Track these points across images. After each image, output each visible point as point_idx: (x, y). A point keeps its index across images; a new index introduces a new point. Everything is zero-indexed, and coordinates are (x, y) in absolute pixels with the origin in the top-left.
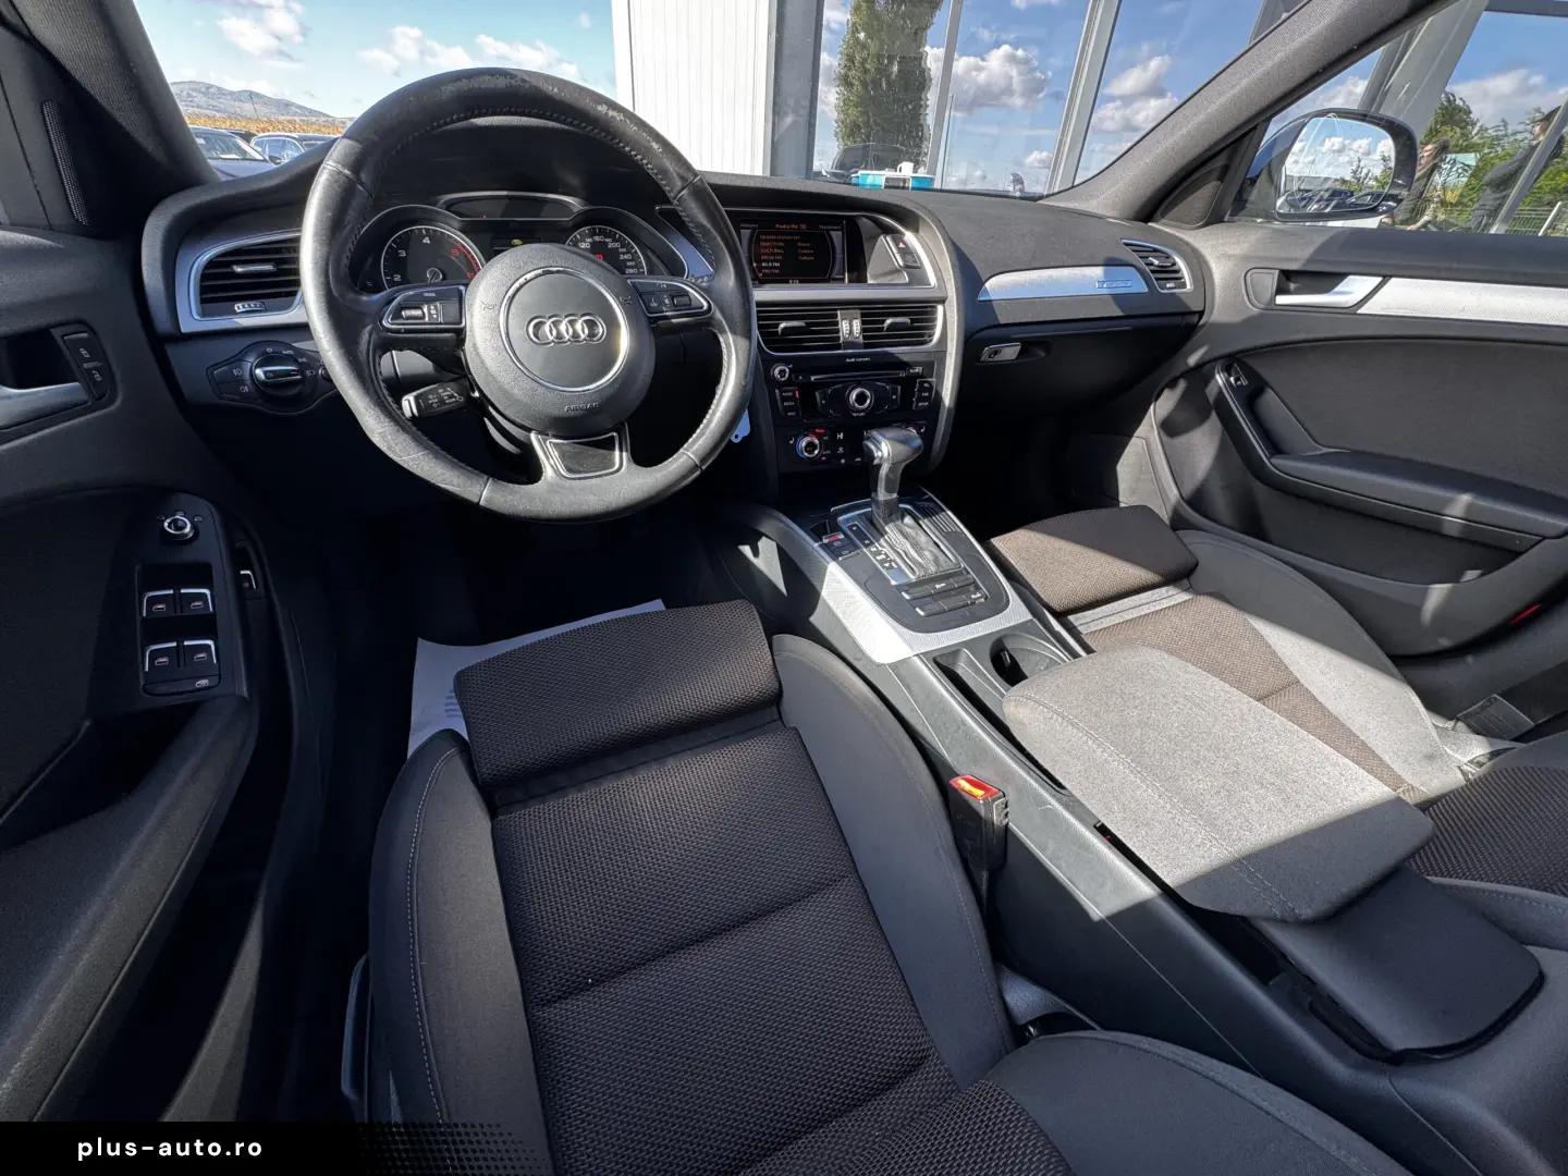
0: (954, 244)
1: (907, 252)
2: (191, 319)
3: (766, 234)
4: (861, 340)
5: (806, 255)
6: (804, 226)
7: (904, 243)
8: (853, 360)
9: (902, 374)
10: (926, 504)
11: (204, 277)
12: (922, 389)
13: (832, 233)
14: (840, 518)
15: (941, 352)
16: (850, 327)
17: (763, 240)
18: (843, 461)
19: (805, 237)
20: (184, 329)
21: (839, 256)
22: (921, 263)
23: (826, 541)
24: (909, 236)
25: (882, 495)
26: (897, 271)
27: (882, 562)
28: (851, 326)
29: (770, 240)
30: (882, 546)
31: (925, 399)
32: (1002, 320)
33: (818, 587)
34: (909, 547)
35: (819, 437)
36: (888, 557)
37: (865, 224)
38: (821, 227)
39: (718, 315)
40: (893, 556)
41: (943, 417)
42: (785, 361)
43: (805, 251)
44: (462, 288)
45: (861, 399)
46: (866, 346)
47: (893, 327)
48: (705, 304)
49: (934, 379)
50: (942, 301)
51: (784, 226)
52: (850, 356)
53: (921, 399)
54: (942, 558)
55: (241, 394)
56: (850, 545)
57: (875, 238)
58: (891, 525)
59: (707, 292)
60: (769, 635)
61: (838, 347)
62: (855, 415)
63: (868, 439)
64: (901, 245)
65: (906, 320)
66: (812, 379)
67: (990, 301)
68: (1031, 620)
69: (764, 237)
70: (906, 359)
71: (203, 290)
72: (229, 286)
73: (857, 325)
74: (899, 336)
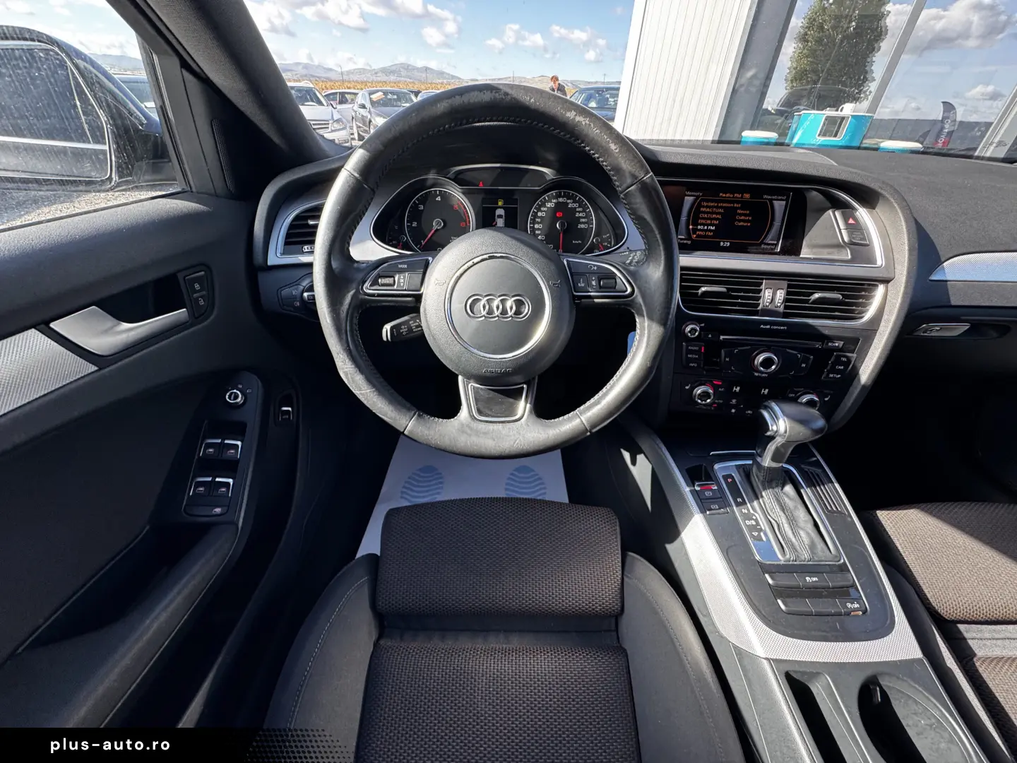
0: (916, 220)
1: (856, 228)
2: (275, 257)
3: (708, 201)
4: (781, 309)
5: (743, 220)
6: (747, 196)
7: (855, 219)
8: (768, 327)
9: (818, 345)
10: (813, 469)
11: (292, 226)
12: (838, 362)
13: (775, 202)
14: (716, 467)
15: (871, 330)
16: (773, 296)
17: (704, 207)
18: (733, 411)
19: (745, 205)
20: (270, 263)
21: (777, 224)
22: (870, 240)
23: (698, 488)
24: (862, 213)
25: (767, 461)
26: (839, 246)
27: (752, 528)
28: (774, 294)
29: (709, 207)
30: (754, 508)
31: (838, 372)
32: (953, 303)
33: (681, 529)
34: (784, 521)
35: (715, 388)
36: (758, 524)
37: (814, 196)
38: (765, 196)
39: (640, 300)
40: (763, 524)
41: (854, 393)
42: (698, 320)
43: (743, 218)
44: (430, 259)
45: (767, 363)
46: (785, 315)
47: (817, 301)
48: (629, 290)
49: (855, 355)
50: (886, 281)
51: (728, 195)
52: (766, 323)
53: (833, 371)
54: (820, 545)
55: (294, 307)
56: (720, 500)
57: (823, 210)
58: (769, 491)
59: (634, 276)
60: (625, 550)
61: (756, 313)
62: (756, 374)
63: (766, 408)
64: (851, 221)
65: (837, 296)
66: (722, 337)
67: (946, 281)
68: (919, 660)
69: (705, 204)
70: (826, 332)
71: (288, 236)
72: (301, 235)
73: (780, 295)
74: (825, 309)
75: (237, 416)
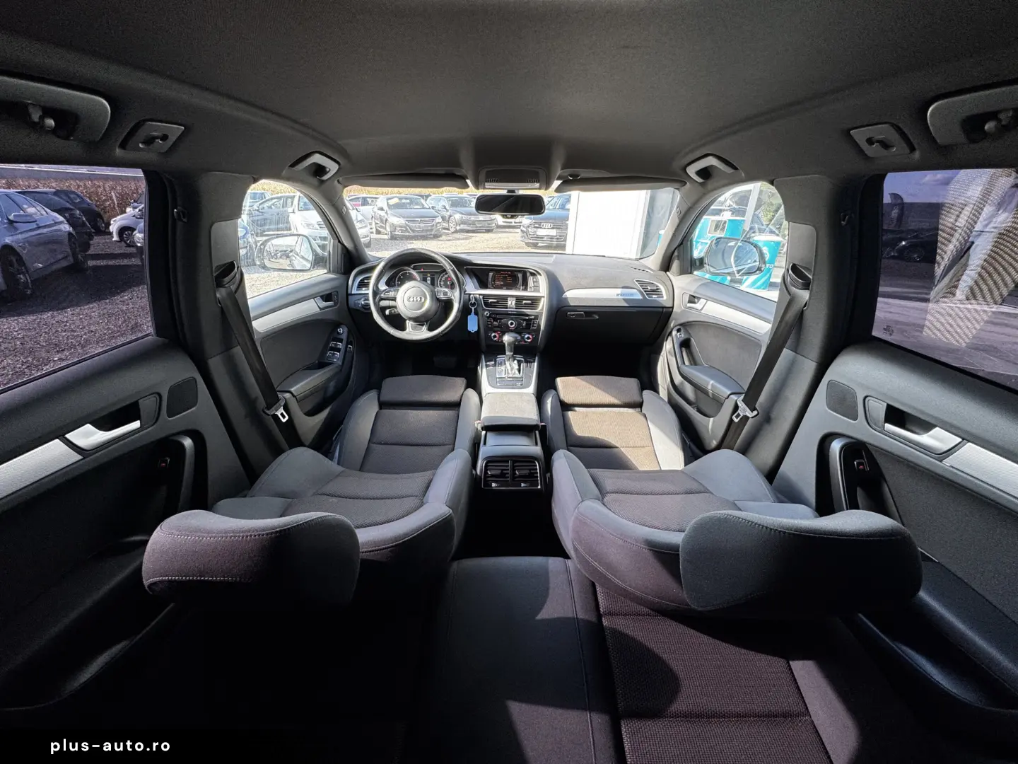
1: (536, 282)
2: (354, 291)
4: (514, 307)
6: (510, 273)
9: (527, 318)
10: (531, 360)
11: (359, 282)
12: (534, 323)
13: (518, 275)
14: (496, 359)
15: (541, 313)
16: (511, 303)
19: (509, 276)
20: (353, 293)
21: (520, 281)
22: (539, 285)
23: (487, 364)
24: (539, 277)
25: (508, 353)
26: (531, 287)
27: (499, 371)
30: (503, 367)
31: (535, 327)
32: (572, 304)
36: (502, 370)
37: (526, 274)
38: (515, 274)
39: (453, 298)
40: (504, 370)
41: (541, 333)
42: (490, 311)
43: (509, 280)
44: (398, 288)
45: (512, 324)
46: (516, 309)
47: (525, 304)
48: (451, 296)
49: (538, 321)
50: (543, 298)
51: (503, 273)
52: (510, 311)
53: (533, 326)
55: (359, 307)
56: (494, 365)
57: (529, 278)
58: (508, 362)
59: (452, 292)
61: (507, 308)
62: (510, 329)
65: (530, 302)
66: (497, 316)
67: (567, 298)
69: (498, 275)
70: (529, 314)
71: (358, 285)
72: (363, 284)
73: (514, 302)
74: (527, 306)
75: (341, 337)
